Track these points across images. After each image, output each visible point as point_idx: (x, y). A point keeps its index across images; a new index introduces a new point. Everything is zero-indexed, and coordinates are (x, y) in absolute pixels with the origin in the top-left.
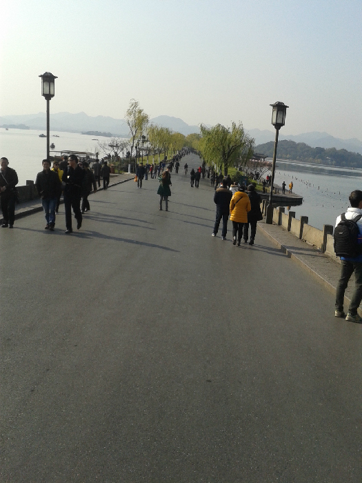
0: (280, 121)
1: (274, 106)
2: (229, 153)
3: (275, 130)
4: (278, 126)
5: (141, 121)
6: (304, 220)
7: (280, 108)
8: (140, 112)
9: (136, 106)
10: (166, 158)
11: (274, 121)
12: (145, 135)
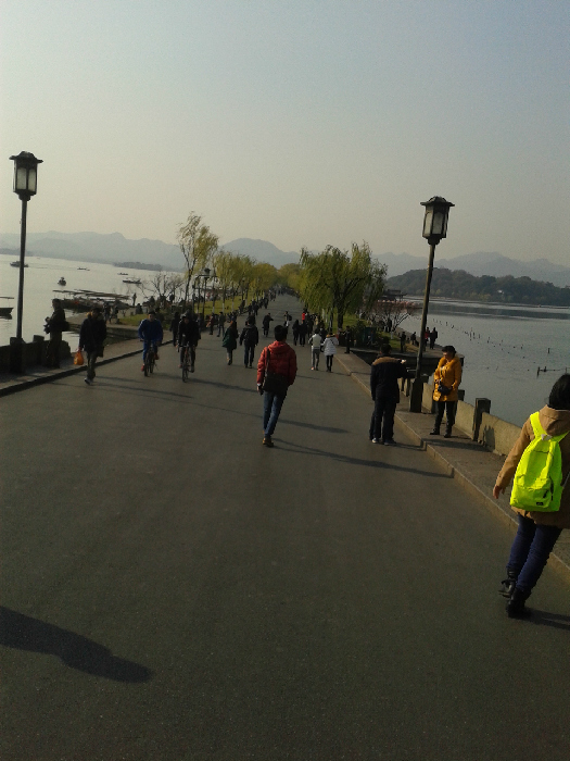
0: (437, 231)
1: (427, 205)
2: (346, 290)
3: (428, 247)
4: (434, 239)
5: (204, 244)
6: (483, 406)
7: (439, 208)
8: (204, 231)
9: (196, 223)
10: (243, 303)
11: (428, 231)
12: (211, 267)
